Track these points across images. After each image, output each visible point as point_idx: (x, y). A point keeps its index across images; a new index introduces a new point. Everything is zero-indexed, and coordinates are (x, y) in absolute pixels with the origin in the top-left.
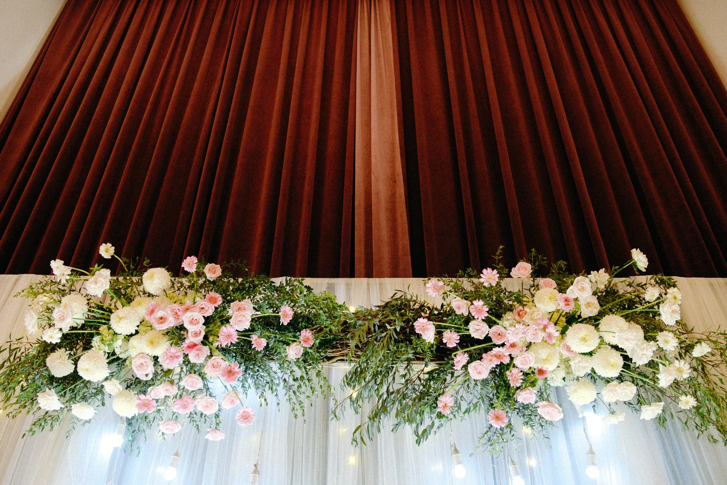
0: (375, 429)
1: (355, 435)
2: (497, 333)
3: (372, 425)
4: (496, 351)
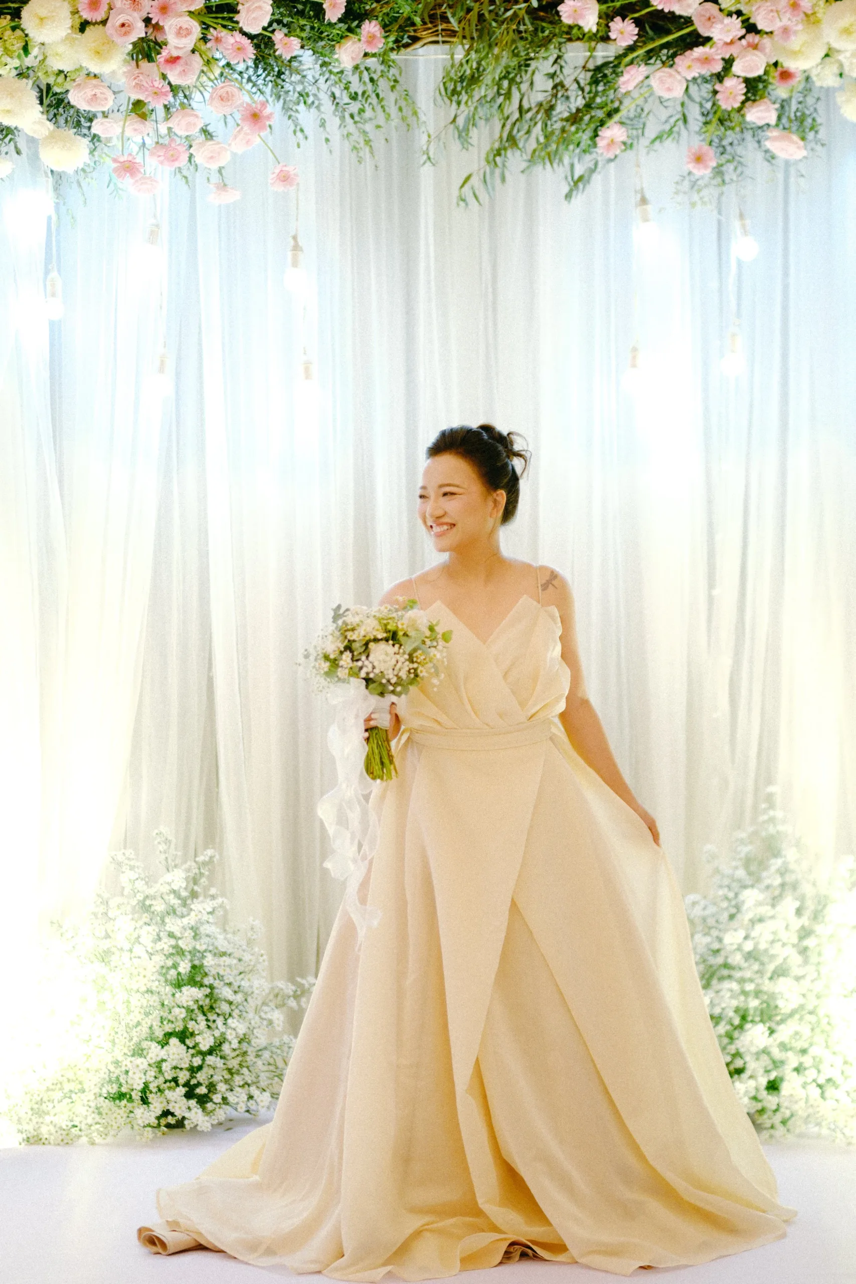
0: (498, 181)
1: (463, 189)
2: (704, 16)
3: (492, 173)
4: (698, 51)
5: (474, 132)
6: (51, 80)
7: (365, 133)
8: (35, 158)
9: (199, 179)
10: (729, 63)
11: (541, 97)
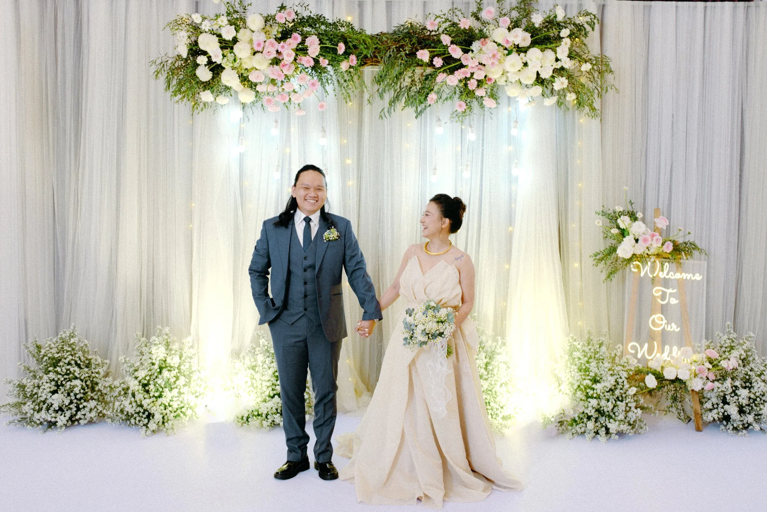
0: (393, 111)
1: (381, 113)
2: (464, 58)
3: (391, 108)
4: (463, 70)
5: (385, 95)
6: (243, 72)
7: (348, 93)
8: (236, 98)
9: (292, 107)
10: (472, 74)
11: (407, 84)
